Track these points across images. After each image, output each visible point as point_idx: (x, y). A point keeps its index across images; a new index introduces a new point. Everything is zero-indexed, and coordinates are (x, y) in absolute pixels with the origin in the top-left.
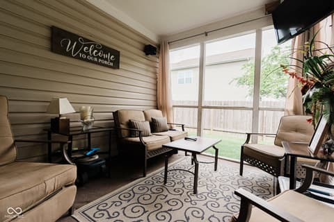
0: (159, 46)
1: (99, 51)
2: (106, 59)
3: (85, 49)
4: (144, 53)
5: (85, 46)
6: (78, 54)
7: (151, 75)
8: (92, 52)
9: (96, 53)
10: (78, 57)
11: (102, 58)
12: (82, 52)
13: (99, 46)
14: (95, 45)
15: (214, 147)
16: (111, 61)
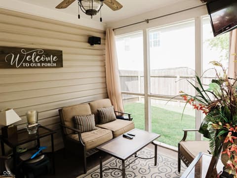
0: (105, 33)
1: (41, 56)
2: (49, 62)
3: (28, 58)
4: (89, 45)
5: (27, 55)
6: (22, 64)
7: (99, 63)
8: (35, 59)
9: (39, 59)
10: (22, 67)
11: (45, 62)
12: (26, 61)
13: (41, 51)
14: (36, 51)
15: (153, 143)
16: (54, 62)
